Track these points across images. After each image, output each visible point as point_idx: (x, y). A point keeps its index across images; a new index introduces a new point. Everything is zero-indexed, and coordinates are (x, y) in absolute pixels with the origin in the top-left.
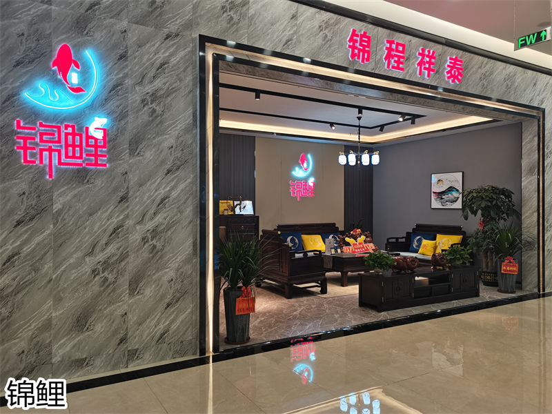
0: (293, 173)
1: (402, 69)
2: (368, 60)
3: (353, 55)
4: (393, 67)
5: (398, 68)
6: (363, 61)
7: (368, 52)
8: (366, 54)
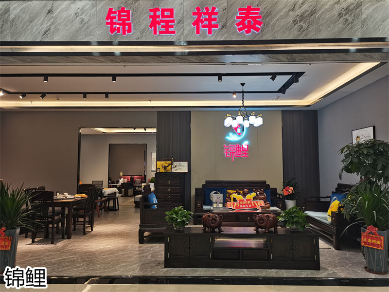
0: (227, 138)
1: (174, 32)
2: (129, 31)
3: (112, 30)
4: (161, 32)
5: (167, 32)
6: (124, 33)
7: (129, 25)
8: (127, 27)
